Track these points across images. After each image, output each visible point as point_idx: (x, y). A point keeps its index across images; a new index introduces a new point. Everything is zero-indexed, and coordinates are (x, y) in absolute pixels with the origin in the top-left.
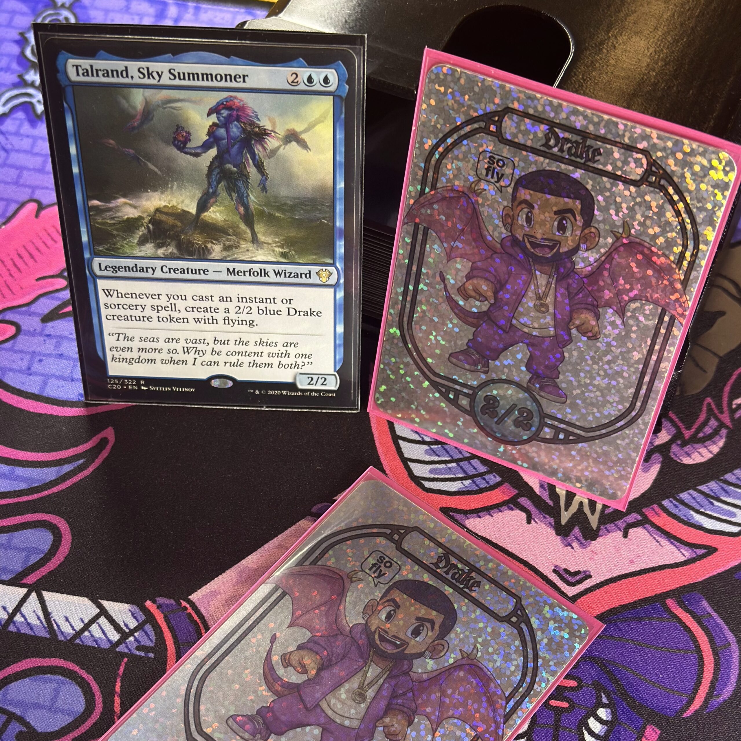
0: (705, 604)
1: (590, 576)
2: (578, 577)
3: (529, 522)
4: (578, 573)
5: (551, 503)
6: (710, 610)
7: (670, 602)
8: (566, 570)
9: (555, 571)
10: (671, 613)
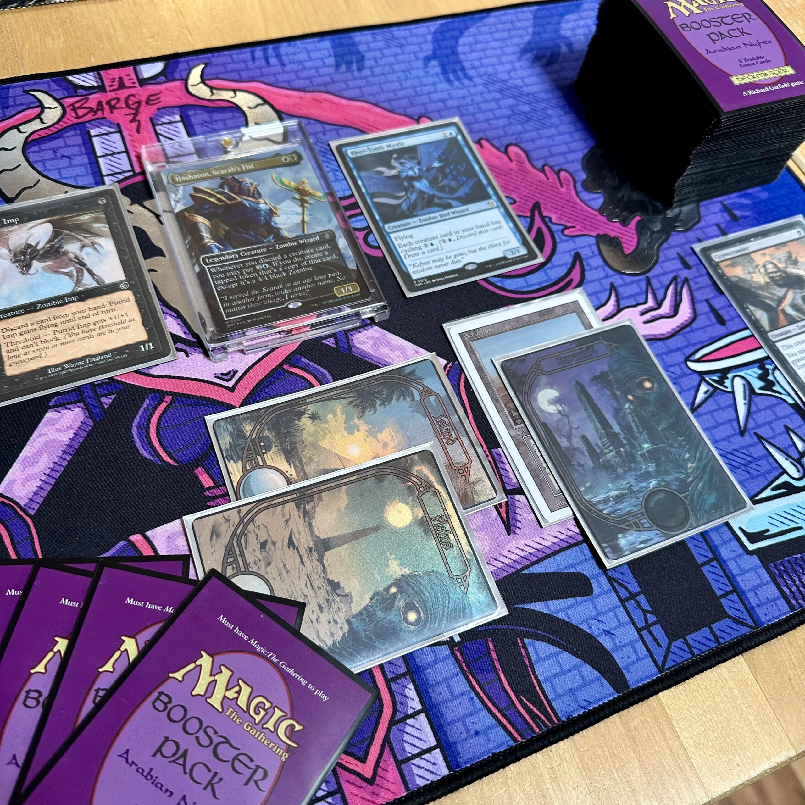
0: (303, 359)
1: (237, 371)
2: (230, 375)
3: (188, 356)
4: (230, 372)
5: (195, 340)
6: (307, 361)
7: (286, 367)
8: (222, 374)
9: (216, 377)
10: (288, 372)
